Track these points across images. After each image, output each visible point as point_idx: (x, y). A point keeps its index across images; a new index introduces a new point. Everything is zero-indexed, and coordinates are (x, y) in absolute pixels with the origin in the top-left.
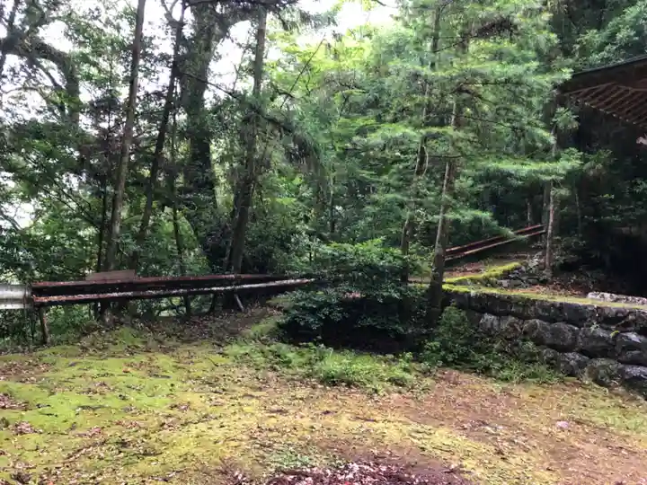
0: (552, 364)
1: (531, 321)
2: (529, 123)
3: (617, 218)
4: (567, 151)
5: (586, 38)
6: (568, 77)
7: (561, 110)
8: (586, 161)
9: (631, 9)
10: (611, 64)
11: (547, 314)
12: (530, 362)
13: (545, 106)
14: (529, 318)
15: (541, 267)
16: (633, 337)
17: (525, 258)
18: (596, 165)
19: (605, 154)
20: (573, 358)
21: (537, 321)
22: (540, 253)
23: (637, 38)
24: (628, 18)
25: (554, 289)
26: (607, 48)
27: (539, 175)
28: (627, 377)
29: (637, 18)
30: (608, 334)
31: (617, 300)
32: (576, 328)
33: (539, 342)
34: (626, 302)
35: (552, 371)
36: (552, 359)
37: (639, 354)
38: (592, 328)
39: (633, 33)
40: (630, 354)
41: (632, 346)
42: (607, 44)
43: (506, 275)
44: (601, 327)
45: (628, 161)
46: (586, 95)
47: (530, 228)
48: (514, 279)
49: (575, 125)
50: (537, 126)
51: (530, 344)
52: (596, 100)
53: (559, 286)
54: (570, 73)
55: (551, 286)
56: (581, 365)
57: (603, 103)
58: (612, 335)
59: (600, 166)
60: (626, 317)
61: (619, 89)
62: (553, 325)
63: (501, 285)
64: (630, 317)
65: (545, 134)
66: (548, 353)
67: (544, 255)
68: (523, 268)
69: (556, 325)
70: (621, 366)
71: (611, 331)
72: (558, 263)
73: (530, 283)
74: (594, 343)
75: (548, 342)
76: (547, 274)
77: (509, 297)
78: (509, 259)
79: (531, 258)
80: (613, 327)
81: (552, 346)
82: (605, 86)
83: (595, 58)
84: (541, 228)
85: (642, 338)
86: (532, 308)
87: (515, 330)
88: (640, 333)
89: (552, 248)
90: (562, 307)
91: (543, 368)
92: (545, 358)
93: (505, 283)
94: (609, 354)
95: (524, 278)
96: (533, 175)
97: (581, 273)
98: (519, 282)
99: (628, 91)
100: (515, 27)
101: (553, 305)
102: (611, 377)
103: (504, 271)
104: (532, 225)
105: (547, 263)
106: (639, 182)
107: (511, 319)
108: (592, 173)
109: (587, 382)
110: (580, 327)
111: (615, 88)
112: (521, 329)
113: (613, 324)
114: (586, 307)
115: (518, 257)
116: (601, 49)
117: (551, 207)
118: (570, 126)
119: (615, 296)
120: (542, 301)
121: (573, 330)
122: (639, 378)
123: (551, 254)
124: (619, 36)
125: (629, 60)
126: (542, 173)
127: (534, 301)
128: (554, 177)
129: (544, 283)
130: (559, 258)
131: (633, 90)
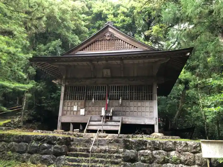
0: (17, 159)
1: (11, 143)
2: (17, 69)
3: (46, 105)
4: (32, 81)
5: (40, 46)
6: (31, 57)
7: (31, 67)
8: (37, 85)
9: (54, 42)
10: (47, 56)
11: (17, 140)
12: (8, 160)
13: (25, 65)
14: (10, 142)
15: (19, 122)
16: (45, 145)
17: (14, 118)
18: (40, 87)
19: (43, 84)
20: (25, 155)
21: (14, 143)
22: (19, 116)
23: (55, 51)
24: (53, 44)
25: (23, 129)
26: (46, 51)
27: (19, 88)
28: (42, 159)
29: (55, 45)
30: (38, 145)
31: (42, 132)
32: (27, 144)
33: (13, 151)
34: (45, 133)
35: (17, 162)
36: (17, 157)
37: (47, 151)
38: (33, 143)
39: (53, 49)
40: (44, 151)
41: (45, 148)
42: (46, 50)
43: (5, 125)
44: (36, 143)
45: (50, 87)
46: (38, 64)
47: (17, 107)
48: (8, 126)
49: (35, 73)
50: (20, 71)
51: (10, 152)
52: (41, 66)
53: (25, 128)
54: (32, 56)
55: (22, 128)
56: (28, 157)
57: (43, 68)
58: (39, 145)
59: (41, 87)
60: (44, 138)
61: (48, 64)
62: (19, 144)
63: (2, 129)
64: (45, 138)
65: (23, 74)
66: (16, 155)
67: (21, 117)
68: (12, 122)
69: (20, 144)
70: (41, 156)
71: (39, 143)
72: (25, 120)
73: (14, 128)
74: (33, 149)
75: (17, 150)
76: (21, 124)
77: (3, 134)
78: (7, 119)
79: (16, 118)
80: (40, 142)
81: (18, 152)
82: (44, 62)
83: (43, 53)
84: (22, 107)
85: (48, 145)
86: (12, 138)
87: (4, 147)
88: (47, 143)
89: (24, 114)
90: (23, 137)
91: (13, 161)
92: (15, 157)
93: (4, 128)
94: (38, 152)
95: (12, 126)
96: (17, 88)
97: (33, 123)
98: (9, 127)
99: (50, 66)
100: (15, 35)
101: (20, 136)
102: (37, 160)
103: (4, 124)
104: (18, 106)
105: (22, 120)
106: (53, 94)
107: (3, 143)
108: (39, 89)
109: (29, 164)
110: (29, 143)
111: (47, 64)
112: (7, 147)
113: (39, 141)
114: (31, 136)
115: (11, 118)
116: (44, 51)
117: (25, 100)
118: (33, 73)
119: (42, 131)
120: (16, 135)
121: (26, 145)
122: (46, 159)
123: (23, 117)
124: (50, 49)
125: (52, 56)
126: (21, 88)
127: (13, 135)
128: (25, 89)
129: (20, 127)
130: (26, 118)
131: (52, 66)
